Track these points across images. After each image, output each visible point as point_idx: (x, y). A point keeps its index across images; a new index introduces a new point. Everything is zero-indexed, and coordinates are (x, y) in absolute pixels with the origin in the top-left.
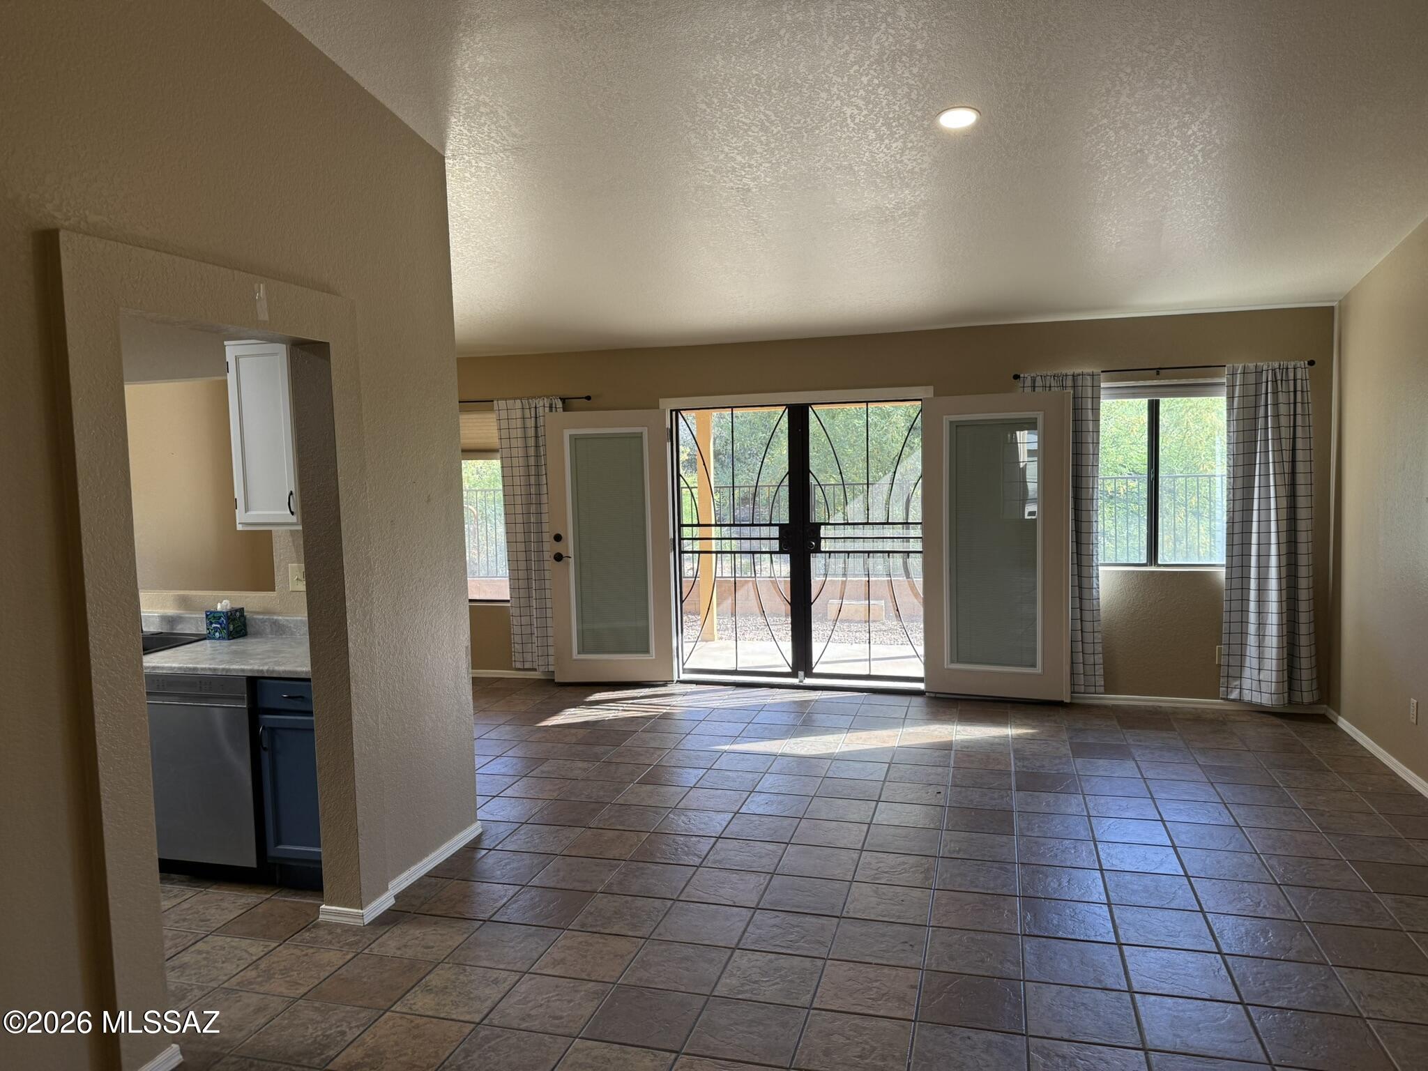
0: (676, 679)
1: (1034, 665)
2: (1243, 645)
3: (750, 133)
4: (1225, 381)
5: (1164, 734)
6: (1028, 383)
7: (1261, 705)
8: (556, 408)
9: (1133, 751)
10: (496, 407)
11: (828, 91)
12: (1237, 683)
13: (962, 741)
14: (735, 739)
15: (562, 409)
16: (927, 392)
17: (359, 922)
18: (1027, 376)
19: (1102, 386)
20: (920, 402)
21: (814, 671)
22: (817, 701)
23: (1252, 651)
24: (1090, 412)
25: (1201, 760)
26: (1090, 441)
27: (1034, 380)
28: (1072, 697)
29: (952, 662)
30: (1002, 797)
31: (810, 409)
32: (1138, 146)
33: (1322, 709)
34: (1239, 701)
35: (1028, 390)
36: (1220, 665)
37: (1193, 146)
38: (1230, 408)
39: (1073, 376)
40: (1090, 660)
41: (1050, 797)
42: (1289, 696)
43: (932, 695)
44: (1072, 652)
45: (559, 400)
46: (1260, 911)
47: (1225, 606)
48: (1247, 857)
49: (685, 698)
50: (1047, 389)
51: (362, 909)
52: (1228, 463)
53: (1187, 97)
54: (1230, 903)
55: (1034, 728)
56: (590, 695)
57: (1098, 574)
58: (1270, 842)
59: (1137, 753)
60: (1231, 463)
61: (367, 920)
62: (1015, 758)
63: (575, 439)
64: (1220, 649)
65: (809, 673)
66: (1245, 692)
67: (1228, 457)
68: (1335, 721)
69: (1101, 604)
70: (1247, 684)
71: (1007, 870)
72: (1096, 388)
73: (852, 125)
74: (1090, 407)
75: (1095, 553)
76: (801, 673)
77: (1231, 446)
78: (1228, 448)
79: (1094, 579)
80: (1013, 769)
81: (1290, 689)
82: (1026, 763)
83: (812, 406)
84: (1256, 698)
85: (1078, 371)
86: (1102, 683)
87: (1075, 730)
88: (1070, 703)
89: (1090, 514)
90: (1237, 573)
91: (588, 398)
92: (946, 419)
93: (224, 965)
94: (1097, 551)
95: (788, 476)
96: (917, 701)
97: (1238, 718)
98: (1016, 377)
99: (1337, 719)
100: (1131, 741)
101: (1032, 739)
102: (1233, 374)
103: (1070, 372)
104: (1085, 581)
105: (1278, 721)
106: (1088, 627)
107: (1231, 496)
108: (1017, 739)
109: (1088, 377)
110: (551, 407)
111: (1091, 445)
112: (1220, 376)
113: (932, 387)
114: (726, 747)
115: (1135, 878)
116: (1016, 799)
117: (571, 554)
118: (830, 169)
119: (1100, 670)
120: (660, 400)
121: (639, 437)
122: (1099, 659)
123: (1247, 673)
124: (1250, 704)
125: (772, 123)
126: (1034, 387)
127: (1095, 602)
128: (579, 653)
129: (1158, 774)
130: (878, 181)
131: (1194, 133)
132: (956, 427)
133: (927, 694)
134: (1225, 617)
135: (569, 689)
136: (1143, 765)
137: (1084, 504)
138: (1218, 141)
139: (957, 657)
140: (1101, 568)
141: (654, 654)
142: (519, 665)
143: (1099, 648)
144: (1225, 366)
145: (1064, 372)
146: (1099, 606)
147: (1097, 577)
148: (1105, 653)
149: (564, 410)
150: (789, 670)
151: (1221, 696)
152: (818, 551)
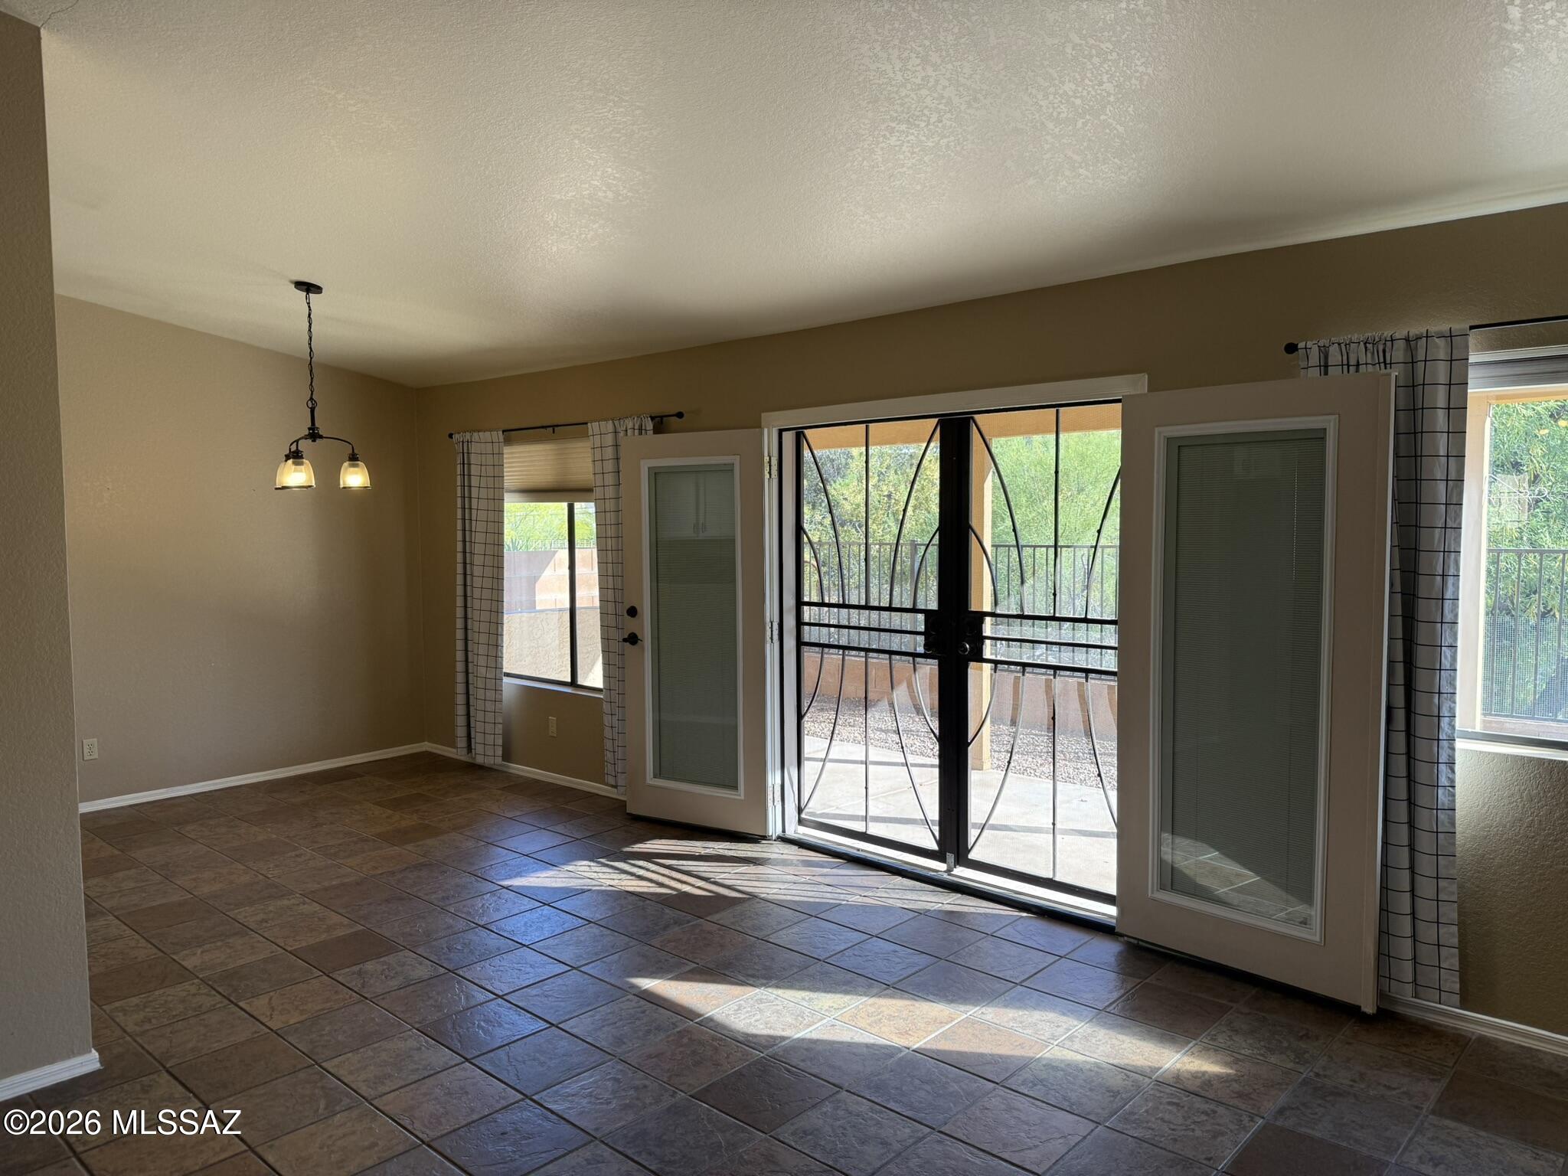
6: (1314, 358)
8: (646, 430)
10: (589, 431)
15: (652, 432)
16: (1135, 385)
18: (1311, 346)
19: (1471, 359)
20: (1119, 406)
21: (972, 856)
24: (1441, 414)
26: (1440, 474)
27: (1324, 353)
29: (1162, 887)
31: (972, 421)
35: (1314, 373)
39: (1407, 340)
40: (1429, 934)
43: (1128, 938)
45: (649, 419)
50: (1353, 369)
56: (640, 840)
63: (655, 473)
65: (962, 857)
69: (1458, 822)
72: (1458, 363)
74: (1443, 403)
75: (1445, 712)
76: (951, 857)
79: (1442, 767)
83: (975, 416)
85: (1416, 330)
86: (1457, 983)
89: (1434, 630)
91: (681, 415)
92: (1160, 433)
94: (1452, 710)
95: (938, 534)
98: (1291, 348)
103: (1401, 333)
106: (1425, 865)
109: (1441, 342)
110: (640, 429)
111: (1442, 486)
113: (1146, 375)
117: (648, 635)
119: (1451, 960)
121: (729, 470)
122: (1450, 935)
126: (1325, 367)
127: (1442, 816)
128: (654, 776)
132: (1178, 448)
133: (1121, 927)
135: (628, 821)
137: (1423, 609)
139: (1170, 881)
140: (1460, 744)
141: (743, 792)
142: (609, 779)
143: (1451, 913)
145: (1387, 334)
146: (1453, 824)
147: (1451, 763)
148: (1462, 925)
149: (655, 433)
150: (934, 846)
152: (978, 657)
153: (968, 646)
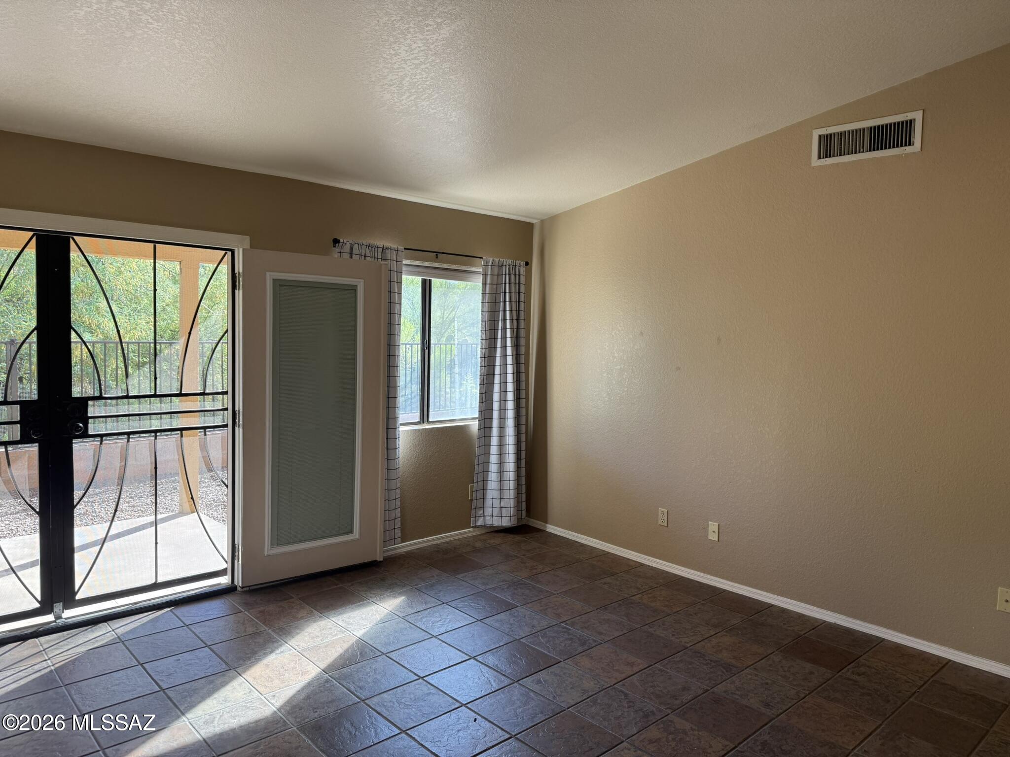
1: (351, 531)
4: (482, 271)
6: (347, 248)
12: (481, 512)
16: (242, 242)
18: (346, 242)
19: (403, 263)
23: (493, 485)
24: (396, 284)
27: (351, 247)
29: (272, 546)
31: (71, 241)
33: (524, 521)
34: (484, 526)
35: (346, 256)
36: (472, 500)
38: (484, 293)
39: (383, 248)
40: (393, 515)
47: (477, 452)
50: (363, 257)
52: (481, 336)
60: (484, 337)
64: (472, 487)
65: (70, 601)
66: (487, 518)
67: (482, 332)
70: (488, 511)
72: (399, 263)
74: (396, 280)
77: (484, 323)
78: (482, 324)
83: (75, 237)
84: (497, 522)
85: (387, 245)
86: (400, 534)
92: (270, 276)
95: (36, 332)
98: (336, 241)
99: (546, 526)
102: (487, 266)
103: (380, 243)
107: (483, 363)
109: (394, 252)
111: (397, 316)
112: (479, 266)
113: (248, 237)
119: (398, 523)
122: (398, 513)
123: (488, 502)
124: (492, 526)
126: (351, 254)
132: (279, 285)
134: (476, 461)
139: (277, 540)
140: (400, 428)
143: (398, 503)
144: (482, 258)
145: (375, 243)
148: (401, 505)
150: (37, 606)
151: (471, 525)
152: (85, 435)
153: (81, 425)
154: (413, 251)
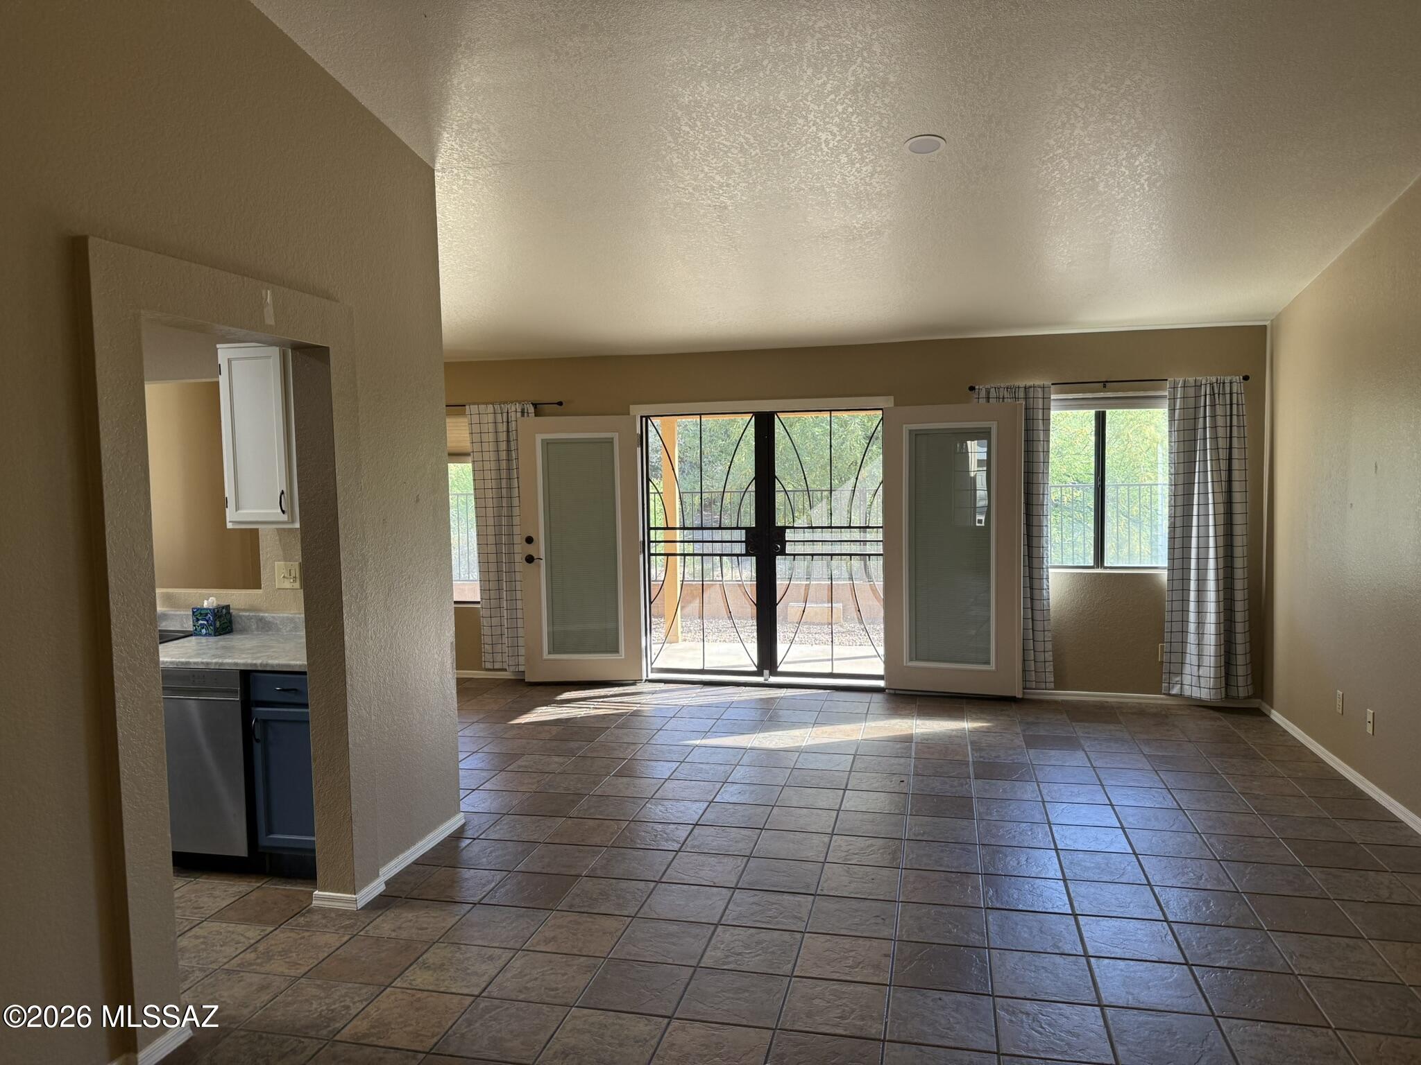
0: (644, 678)
1: (988, 663)
2: (1184, 642)
3: (730, 155)
4: (1167, 394)
5: (1112, 727)
6: (983, 394)
7: (1200, 700)
8: (528, 413)
9: (1082, 742)
10: (468, 412)
11: (806, 118)
12: (1178, 679)
13: (922, 734)
14: (705, 734)
15: (534, 414)
16: (887, 402)
17: (352, 907)
18: (982, 388)
19: (1052, 398)
20: (881, 412)
21: (779, 669)
22: (782, 698)
23: (1192, 649)
24: (1041, 422)
25: (1146, 750)
26: (1041, 450)
27: (988, 392)
28: (1024, 693)
29: (911, 660)
30: (962, 785)
31: (776, 416)
32: (1090, 175)
33: (1255, 703)
34: (1180, 696)
35: (983, 401)
36: (1162, 662)
37: (1140, 175)
38: (1172, 419)
40: (1041, 657)
41: (1007, 784)
42: (1226, 691)
43: (892, 692)
44: (1024, 650)
45: (531, 405)
46: (1202, 884)
47: (1167, 606)
48: (1189, 837)
49: (655, 696)
50: (1001, 400)
51: (355, 894)
52: (1169, 471)
53: (1135, 131)
54: (1175, 877)
55: (988, 721)
56: (560, 694)
57: (1048, 576)
58: (1210, 823)
59: (1086, 744)
60: (1173, 471)
61: (360, 905)
62: (972, 749)
63: (547, 444)
64: (1162, 647)
65: (774, 672)
66: (1186, 687)
67: (1169, 466)
68: (1268, 714)
69: (1051, 605)
70: (1187, 679)
71: (969, 851)
72: (1046, 399)
73: (826, 149)
74: (1041, 417)
75: (1045, 556)
76: (766, 672)
77: (1172, 455)
78: (1169, 457)
79: (1044, 580)
80: (971, 760)
81: (1227, 684)
82: (983, 754)
83: (778, 414)
84: (1196, 693)
85: (1029, 383)
86: (1052, 679)
87: (1027, 723)
88: (1022, 700)
89: (1040, 518)
90: (1178, 574)
91: (560, 404)
92: (906, 427)
93: (223, 948)
94: (1047, 554)
95: (754, 481)
96: (878, 697)
97: (1180, 712)
98: (972, 389)
99: (1270, 712)
100: (1080, 734)
101: (987, 731)
102: (1175, 388)
103: (1022, 384)
104: (1036, 582)
105: (1217, 714)
106: (1039, 626)
107: (1173, 502)
108: (972, 732)
109: (1039, 389)
110: (523, 412)
111: (1043, 454)
112: (1164, 389)
113: (892, 397)
114: (697, 742)
115: (1087, 856)
116: (975, 787)
117: (542, 555)
118: (804, 189)
119: (1050, 668)
120: (631, 406)
121: (610, 442)
122: (1049, 656)
123: (1187, 669)
124: (1190, 698)
125: (751, 145)
126: (988, 398)
127: (1045, 602)
128: (549, 653)
129: (1107, 763)
130: (847, 201)
131: (1141, 164)
132: (916, 435)
133: (887, 690)
134: (1167, 617)
135: (539, 688)
136: (1092, 755)
137: (1035, 510)
138: (1162, 172)
139: (915, 656)
140: (1050, 570)
141: (623, 655)
142: (489, 666)
143: (1049, 646)
144: (1167, 380)
145: (1017, 384)
146: (1049, 606)
147: (1047, 579)
148: (1054, 651)
149: (536, 416)
150: (755, 669)
151: (1163, 692)
152: (783, 553)
153: (779, 546)
154: (1066, 385)
